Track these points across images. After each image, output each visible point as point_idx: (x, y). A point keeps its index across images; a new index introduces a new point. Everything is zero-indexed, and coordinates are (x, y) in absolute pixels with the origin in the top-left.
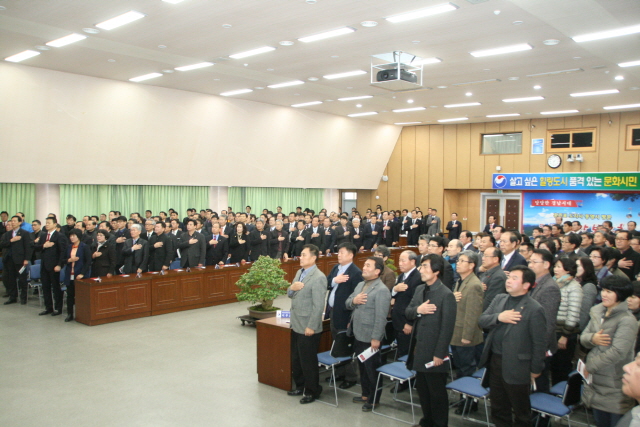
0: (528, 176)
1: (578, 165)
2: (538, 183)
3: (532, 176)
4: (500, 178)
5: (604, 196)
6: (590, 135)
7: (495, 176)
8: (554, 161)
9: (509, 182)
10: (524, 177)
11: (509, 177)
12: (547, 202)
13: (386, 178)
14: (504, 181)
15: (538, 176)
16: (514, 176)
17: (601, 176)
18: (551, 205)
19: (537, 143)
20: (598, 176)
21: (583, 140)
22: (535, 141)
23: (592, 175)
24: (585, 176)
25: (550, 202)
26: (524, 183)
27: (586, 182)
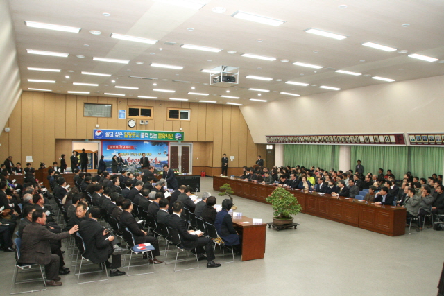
0: (117, 131)
1: (144, 127)
2: (123, 136)
3: (119, 131)
4: (99, 132)
5: (148, 143)
6: (150, 110)
7: (95, 131)
8: (132, 124)
9: (105, 135)
10: (114, 132)
11: (104, 132)
12: (117, 147)
13: (8, 129)
14: (102, 134)
15: (123, 132)
16: (108, 131)
17: (157, 133)
18: (119, 148)
19: (122, 113)
20: (156, 133)
21: (147, 113)
22: (120, 110)
23: (152, 132)
24: (149, 132)
25: (119, 146)
26: (114, 135)
27: (149, 136)
